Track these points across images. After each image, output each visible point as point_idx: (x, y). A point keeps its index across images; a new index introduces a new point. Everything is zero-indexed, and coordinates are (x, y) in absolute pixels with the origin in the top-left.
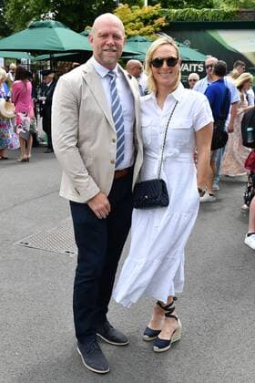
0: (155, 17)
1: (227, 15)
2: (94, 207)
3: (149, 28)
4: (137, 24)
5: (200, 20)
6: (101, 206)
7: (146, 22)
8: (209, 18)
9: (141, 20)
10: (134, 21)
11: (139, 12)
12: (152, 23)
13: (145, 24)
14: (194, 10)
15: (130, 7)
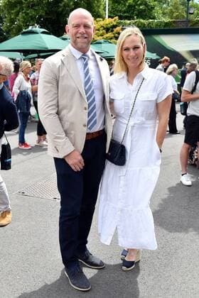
0: (115, 27)
1: (167, 24)
2: (70, 162)
3: (110, 35)
4: (101, 32)
5: (148, 28)
6: (75, 161)
7: (107, 30)
8: (154, 26)
9: (104, 29)
10: (98, 30)
11: (102, 23)
12: (112, 31)
13: (107, 32)
14: (142, 21)
15: (95, 19)
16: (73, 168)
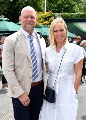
0: (50, 17)
1: (81, 16)
2: (22, 100)
3: (47, 22)
4: (42, 20)
5: (70, 18)
6: (25, 100)
7: (46, 19)
8: (74, 17)
9: (44, 18)
10: (40, 19)
11: (42, 15)
12: (48, 20)
13: (45, 20)
14: (67, 14)
15: (38, 13)
16: (23, 104)
